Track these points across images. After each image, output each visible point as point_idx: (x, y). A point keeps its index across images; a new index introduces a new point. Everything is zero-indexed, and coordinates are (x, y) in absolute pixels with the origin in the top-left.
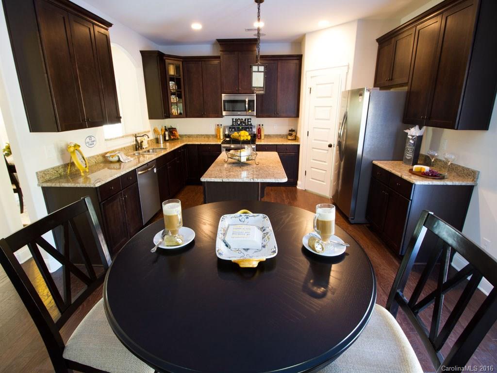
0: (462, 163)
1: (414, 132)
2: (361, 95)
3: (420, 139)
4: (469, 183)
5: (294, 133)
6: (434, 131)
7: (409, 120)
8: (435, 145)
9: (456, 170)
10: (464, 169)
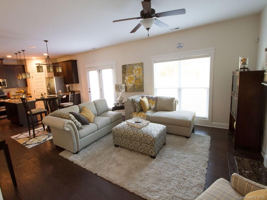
0: (77, 90)
1: (67, 86)
2: (53, 78)
3: (69, 87)
4: (79, 93)
5: (26, 93)
6: (71, 85)
7: (66, 83)
8: (72, 88)
9: (77, 91)
10: (78, 91)
